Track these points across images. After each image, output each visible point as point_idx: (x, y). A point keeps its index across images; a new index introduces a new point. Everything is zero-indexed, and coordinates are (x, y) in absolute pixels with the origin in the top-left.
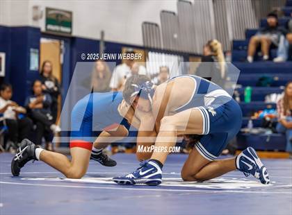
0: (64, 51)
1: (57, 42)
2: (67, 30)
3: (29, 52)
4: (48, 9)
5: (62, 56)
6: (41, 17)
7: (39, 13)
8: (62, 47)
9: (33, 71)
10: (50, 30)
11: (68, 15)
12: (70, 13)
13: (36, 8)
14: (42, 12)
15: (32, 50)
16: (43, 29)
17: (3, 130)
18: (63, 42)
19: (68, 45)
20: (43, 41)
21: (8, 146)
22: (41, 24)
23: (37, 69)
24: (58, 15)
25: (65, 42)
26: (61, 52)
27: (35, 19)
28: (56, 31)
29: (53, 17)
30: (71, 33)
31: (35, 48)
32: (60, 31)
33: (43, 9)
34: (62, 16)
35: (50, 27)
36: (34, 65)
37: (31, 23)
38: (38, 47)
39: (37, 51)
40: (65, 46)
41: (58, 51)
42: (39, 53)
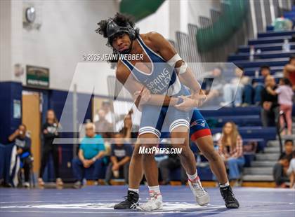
0: (43, 101)
1: (36, 94)
2: (44, 84)
3: (13, 103)
4: (28, 67)
5: (41, 106)
6: (22, 73)
7: (20, 70)
8: (41, 98)
9: (17, 119)
10: (30, 84)
11: (45, 72)
12: (48, 70)
13: (18, 66)
14: (23, 70)
15: (15, 101)
16: (24, 83)
18: (42, 94)
19: (46, 96)
20: (25, 93)
22: (23, 80)
23: (20, 116)
24: (37, 72)
25: (44, 94)
26: (40, 102)
27: (17, 75)
28: (35, 85)
29: (34, 73)
30: (48, 86)
31: (17, 99)
32: (39, 85)
33: (24, 66)
34: (40, 72)
35: (31, 82)
36: (17, 114)
37: (13, 79)
38: (20, 98)
39: (19, 102)
40: (44, 97)
41: (37, 101)
42: (21, 104)
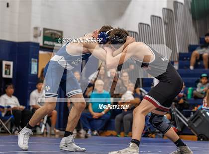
3: (31, 61)
4: (45, 30)
6: (40, 36)
7: (38, 32)
9: (33, 74)
10: (46, 45)
11: (59, 34)
12: (61, 32)
13: (36, 28)
14: (41, 32)
15: (33, 59)
16: (41, 44)
17: (11, 118)
20: (41, 52)
21: (13, 130)
22: (40, 40)
23: (36, 73)
24: (52, 34)
27: (36, 36)
28: (50, 45)
29: (49, 35)
33: (41, 29)
34: (55, 34)
35: (46, 42)
36: (34, 70)
37: (32, 40)
38: (37, 57)
39: (36, 60)
42: (38, 62)
